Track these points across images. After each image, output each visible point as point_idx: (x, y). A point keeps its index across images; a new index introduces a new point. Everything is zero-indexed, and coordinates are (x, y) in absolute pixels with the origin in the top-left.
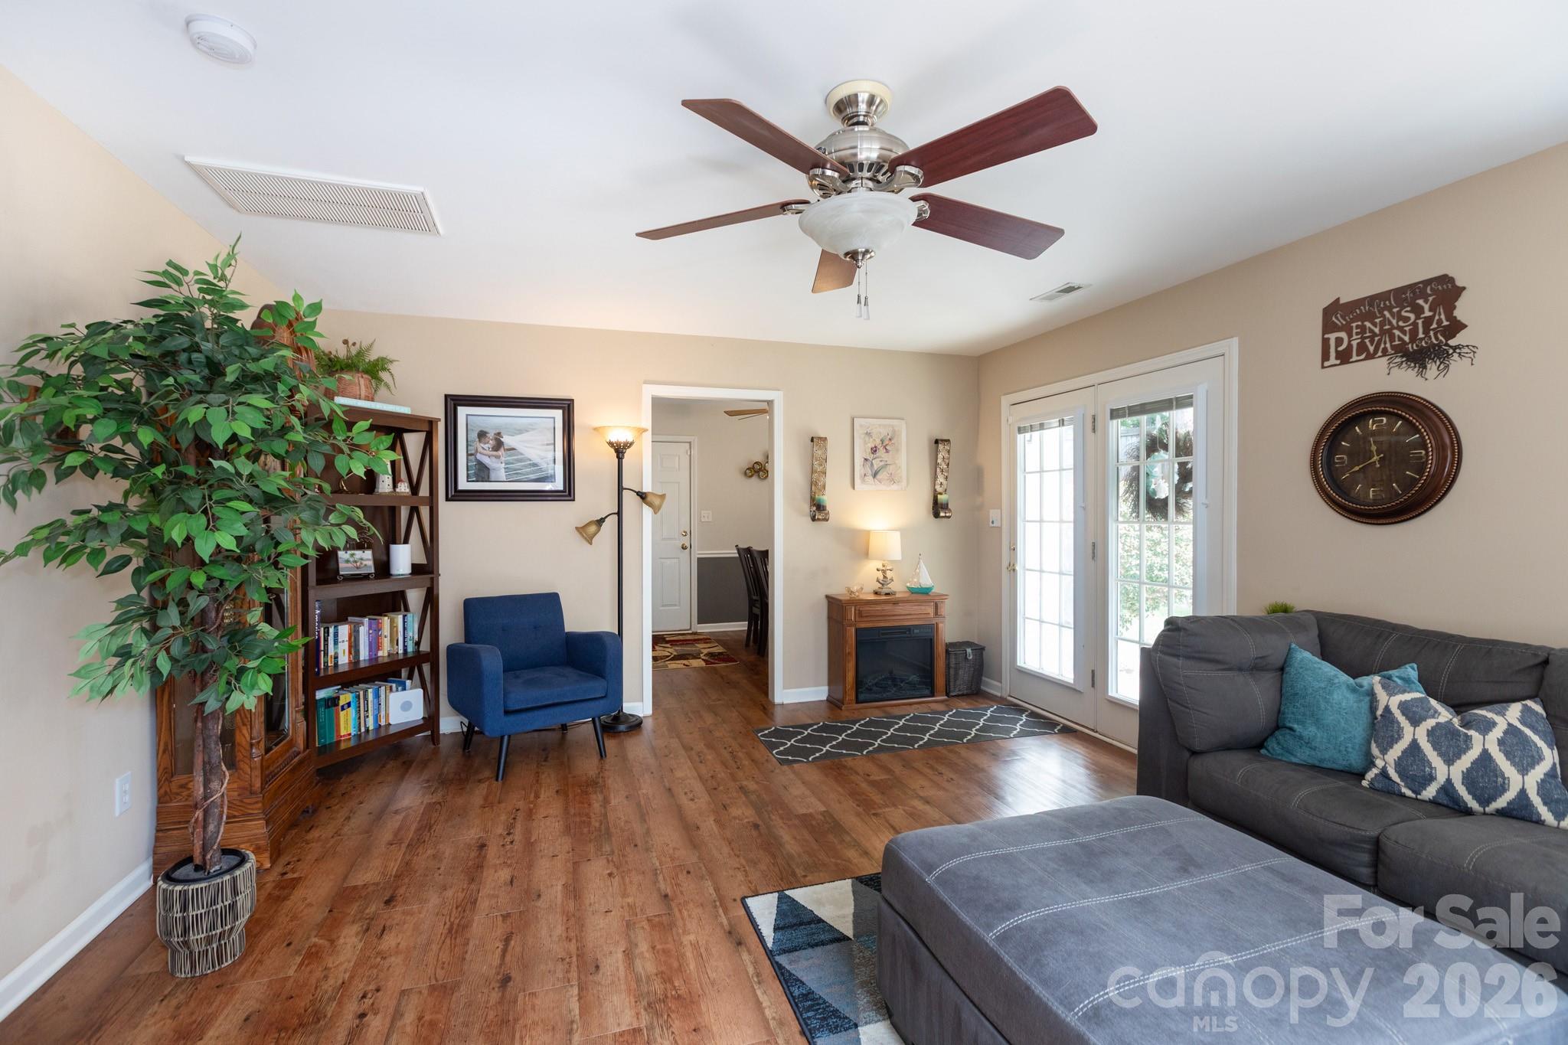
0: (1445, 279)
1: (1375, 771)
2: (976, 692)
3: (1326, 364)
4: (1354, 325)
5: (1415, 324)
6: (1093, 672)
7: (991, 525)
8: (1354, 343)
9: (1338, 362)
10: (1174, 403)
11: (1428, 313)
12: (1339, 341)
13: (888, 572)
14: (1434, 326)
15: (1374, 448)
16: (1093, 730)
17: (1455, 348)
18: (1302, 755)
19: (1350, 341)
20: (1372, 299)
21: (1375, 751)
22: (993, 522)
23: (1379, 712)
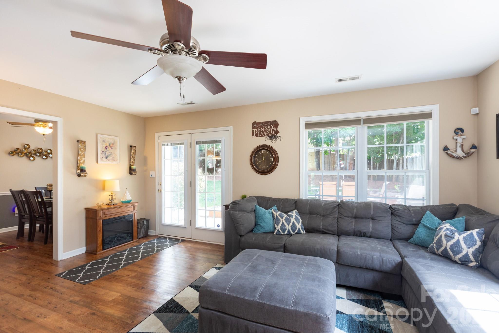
0: (276, 121)
1: (276, 230)
2: (146, 236)
3: (253, 136)
4: (259, 128)
5: (270, 130)
6: (191, 221)
7: (151, 177)
8: (259, 132)
9: (255, 136)
10: (216, 142)
11: (273, 128)
12: (256, 131)
13: (114, 196)
14: (274, 131)
15: (263, 157)
16: (190, 239)
17: (278, 137)
18: (262, 230)
19: (258, 132)
20: (262, 123)
21: (276, 226)
22: (151, 176)
23: (275, 217)
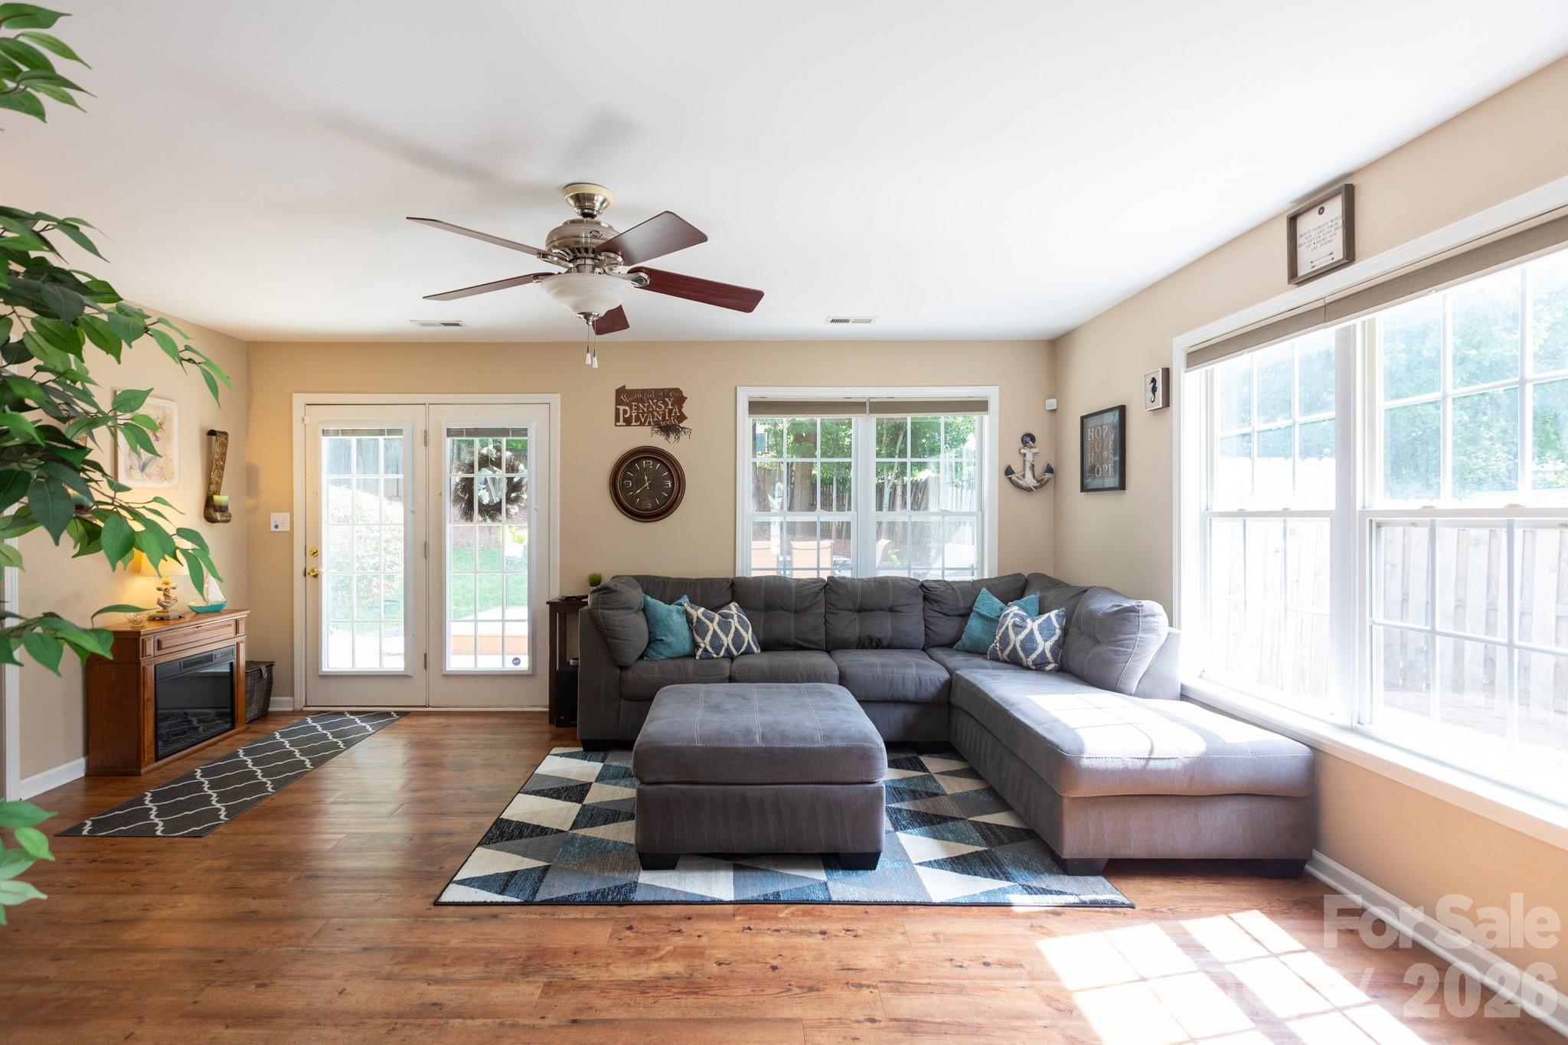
0: (677, 390)
1: (701, 650)
3: (618, 424)
4: (634, 404)
5: (664, 411)
6: (425, 655)
8: (634, 415)
9: (624, 424)
10: (511, 432)
11: (670, 407)
12: (625, 412)
13: (171, 591)
14: (673, 414)
15: (646, 478)
16: (425, 707)
17: (682, 428)
18: (668, 653)
19: (631, 413)
20: (643, 391)
21: (699, 639)
22: (276, 527)
23: (695, 620)
